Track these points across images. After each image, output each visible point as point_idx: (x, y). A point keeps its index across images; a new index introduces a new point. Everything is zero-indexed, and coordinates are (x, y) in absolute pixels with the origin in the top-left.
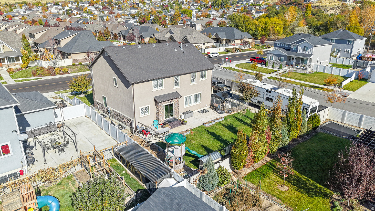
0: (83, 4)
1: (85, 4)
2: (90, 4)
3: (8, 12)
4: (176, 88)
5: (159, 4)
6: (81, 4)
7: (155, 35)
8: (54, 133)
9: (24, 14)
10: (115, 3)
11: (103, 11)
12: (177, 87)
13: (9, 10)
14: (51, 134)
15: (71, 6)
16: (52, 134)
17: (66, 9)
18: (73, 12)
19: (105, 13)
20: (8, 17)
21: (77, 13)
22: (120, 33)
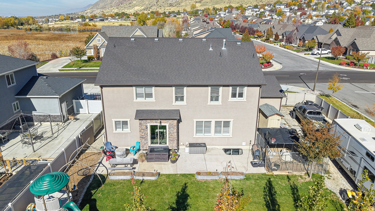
0: (280, 6)
1: (281, 6)
2: (287, 5)
3: (213, 14)
4: (176, 105)
5: (371, 3)
6: (277, 6)
7: (319, 36)
8: (58, 124)
9: (225, 16)
10: (314, 3)
11: (296, 12)
12: (179, 103)
13: (214, 13)
14: (55, 123)
15: (268, 8)
16: (57, 124)
17: (261, 11)
18: (265, 14)
19: (298, 14)
20: (210, 19)
21: (269, 15)
22: (284, 34)
